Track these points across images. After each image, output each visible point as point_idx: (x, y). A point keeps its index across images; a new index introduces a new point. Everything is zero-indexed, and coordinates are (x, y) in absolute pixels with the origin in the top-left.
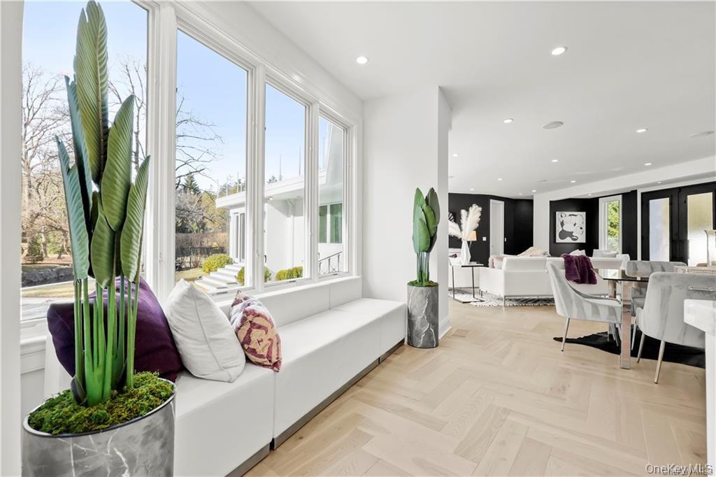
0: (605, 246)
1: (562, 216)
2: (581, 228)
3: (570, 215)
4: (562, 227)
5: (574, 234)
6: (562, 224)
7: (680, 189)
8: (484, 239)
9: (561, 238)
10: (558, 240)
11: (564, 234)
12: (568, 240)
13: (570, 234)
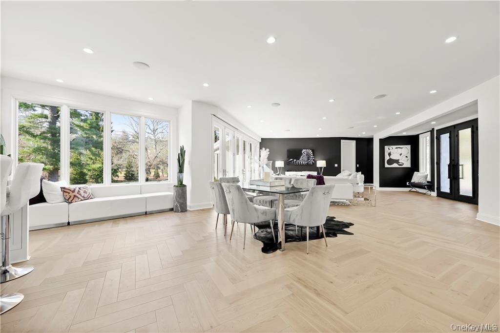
0: (423, 170)
1: (389, 149)
2: (407, 157)
3: (396, 148)
4: (389, 156)
5: (399, 161)
6: (390, 154)
7: (454, 126)
8: (336, 165)
9: (388, 164)
10: (387, 166)
11: (391, 161)
12: (395, 165)
13: (397, 161)
